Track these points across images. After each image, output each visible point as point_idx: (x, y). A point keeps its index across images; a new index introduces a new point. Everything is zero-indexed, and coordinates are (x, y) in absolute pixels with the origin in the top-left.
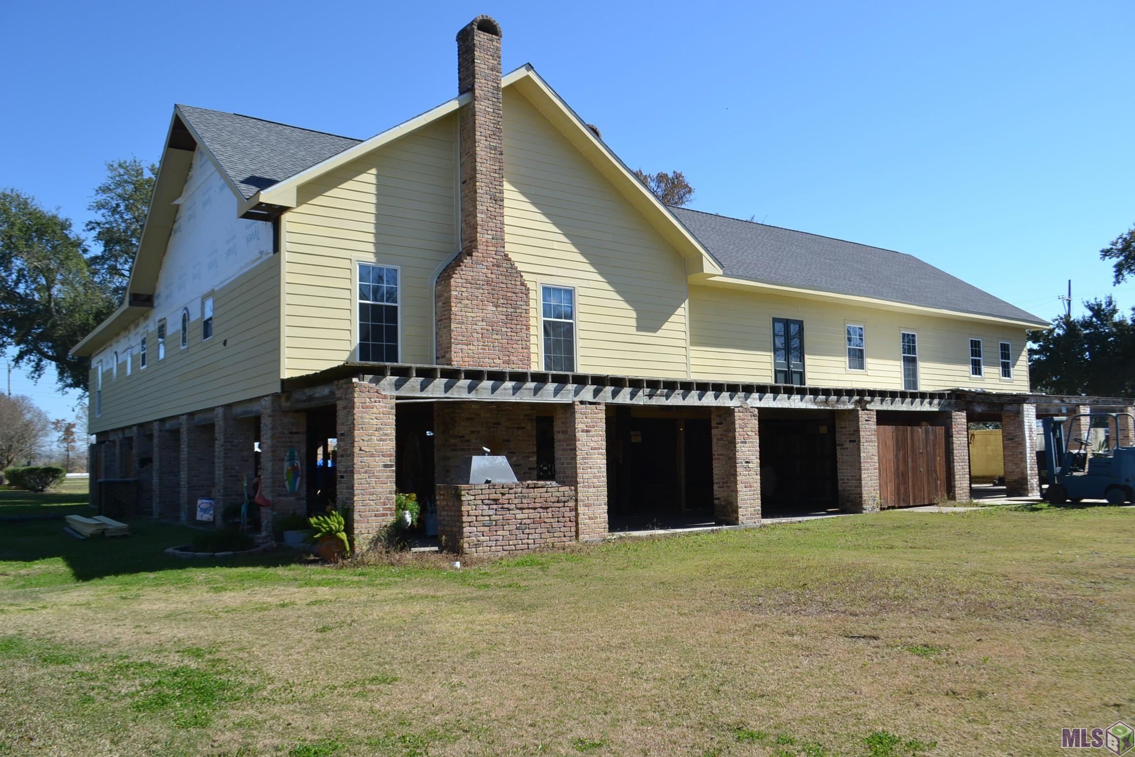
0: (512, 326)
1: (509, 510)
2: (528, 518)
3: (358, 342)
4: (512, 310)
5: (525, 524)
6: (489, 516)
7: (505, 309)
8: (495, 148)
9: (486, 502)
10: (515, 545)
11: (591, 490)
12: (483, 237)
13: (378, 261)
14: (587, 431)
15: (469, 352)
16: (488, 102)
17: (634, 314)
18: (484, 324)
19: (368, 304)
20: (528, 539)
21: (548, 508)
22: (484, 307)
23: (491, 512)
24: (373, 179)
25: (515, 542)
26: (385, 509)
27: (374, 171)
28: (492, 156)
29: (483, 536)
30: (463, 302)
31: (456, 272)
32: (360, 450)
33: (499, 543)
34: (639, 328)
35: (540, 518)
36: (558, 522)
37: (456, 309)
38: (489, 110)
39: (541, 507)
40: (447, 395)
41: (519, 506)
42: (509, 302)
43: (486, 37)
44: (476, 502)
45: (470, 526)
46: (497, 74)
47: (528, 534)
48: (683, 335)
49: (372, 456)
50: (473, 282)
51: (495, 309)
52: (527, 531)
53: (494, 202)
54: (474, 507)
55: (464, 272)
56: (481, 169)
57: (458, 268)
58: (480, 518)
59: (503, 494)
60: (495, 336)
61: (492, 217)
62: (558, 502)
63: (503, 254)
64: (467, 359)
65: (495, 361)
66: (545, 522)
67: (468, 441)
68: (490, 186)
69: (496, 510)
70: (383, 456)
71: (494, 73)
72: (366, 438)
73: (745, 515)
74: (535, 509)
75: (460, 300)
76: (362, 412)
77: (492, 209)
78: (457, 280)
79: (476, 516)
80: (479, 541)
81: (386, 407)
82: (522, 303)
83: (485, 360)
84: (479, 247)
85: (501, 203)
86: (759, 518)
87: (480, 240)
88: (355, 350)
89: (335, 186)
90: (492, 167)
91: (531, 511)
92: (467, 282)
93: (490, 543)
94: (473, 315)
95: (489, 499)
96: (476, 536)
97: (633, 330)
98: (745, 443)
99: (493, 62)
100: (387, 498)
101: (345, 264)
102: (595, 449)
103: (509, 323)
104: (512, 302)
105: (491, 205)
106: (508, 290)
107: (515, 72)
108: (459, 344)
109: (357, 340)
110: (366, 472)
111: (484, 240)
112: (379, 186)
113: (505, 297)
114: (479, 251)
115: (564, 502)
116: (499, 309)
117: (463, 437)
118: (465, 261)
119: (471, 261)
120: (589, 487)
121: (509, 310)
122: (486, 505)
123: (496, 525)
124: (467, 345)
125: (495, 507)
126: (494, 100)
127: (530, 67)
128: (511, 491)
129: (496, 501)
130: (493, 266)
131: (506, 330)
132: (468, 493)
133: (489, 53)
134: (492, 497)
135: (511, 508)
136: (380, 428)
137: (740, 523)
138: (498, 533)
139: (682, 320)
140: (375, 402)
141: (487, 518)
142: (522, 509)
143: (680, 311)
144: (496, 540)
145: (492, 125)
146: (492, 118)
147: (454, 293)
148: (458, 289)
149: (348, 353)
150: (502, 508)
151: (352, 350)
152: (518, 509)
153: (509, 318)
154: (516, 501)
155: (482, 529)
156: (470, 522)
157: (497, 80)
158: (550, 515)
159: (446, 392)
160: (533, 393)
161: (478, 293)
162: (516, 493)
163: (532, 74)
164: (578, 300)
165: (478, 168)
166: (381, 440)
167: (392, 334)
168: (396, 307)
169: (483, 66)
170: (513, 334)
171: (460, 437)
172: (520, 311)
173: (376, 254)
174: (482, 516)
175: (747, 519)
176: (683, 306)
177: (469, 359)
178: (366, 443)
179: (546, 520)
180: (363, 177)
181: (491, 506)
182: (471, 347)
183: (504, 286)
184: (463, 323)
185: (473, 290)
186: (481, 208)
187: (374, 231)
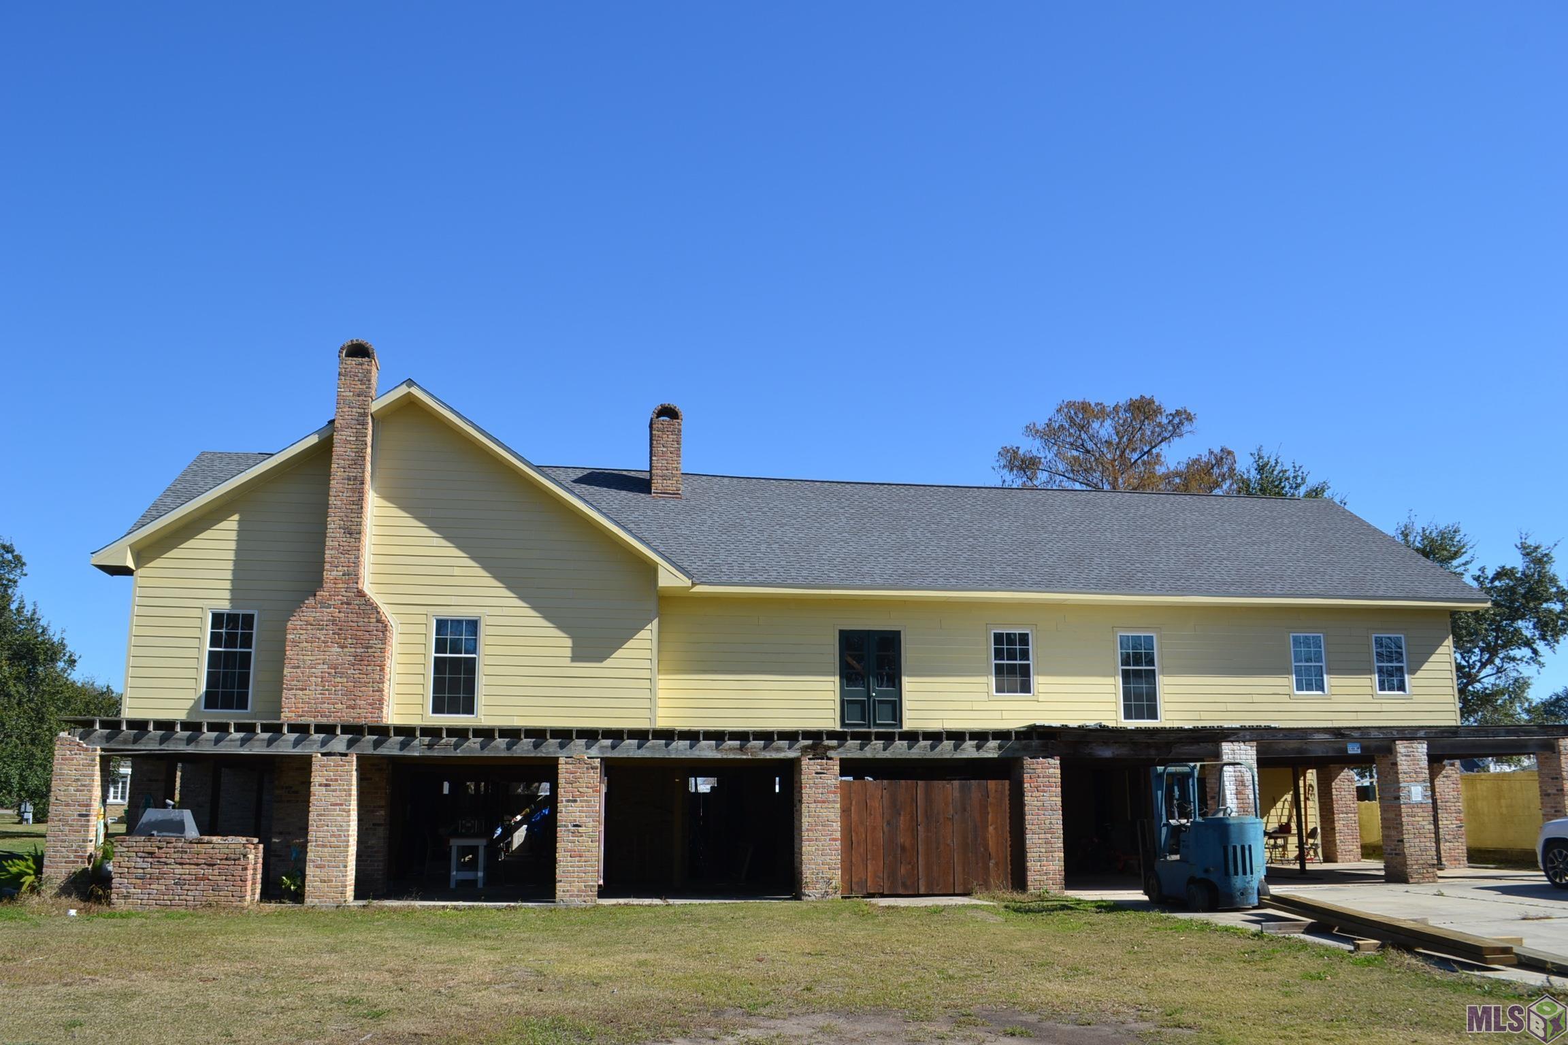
0: (361, 667)
1: (166, 864)
2: (189, 874)
3: (204, 689)
4: (362, 650)
5: (184, 880)
6: (143, 869)
7: (353, 650)
8: (355, 478)
9: (140, 854)
10: (170, 901)
11: (326, 850)
12: (330, 574)
13: (233, 607)
14: (326, 785)
15: (304, 697)
16: (351, 430)
17: (569, 642)
18: (326, 666)
19: (221, 652)
20: (187, 895)
21: (215, 865)
22: (326, 649)
23: (145, 865)
24: (234, 526)
25: (171, 897)
26: (75, 856)
27: (236, 517)
28: (350, 487)
29: (135, 888)
30: (301, 645)
31: (295, 614)
32: (57, 799)
33: (151, 897)
34: (575, 658)
35: (203, 874)
36: (226, 880)
37: (292, 653)
38: (351, 438)
39: (205, 864)
40: (162, 747)
41: (179, 860)
42: (359, 642)
43: (354, 362)
44: (129, 854)
45: (121, 877)
46: (365, 399)
47: (188, 890)
48: (647, 664)
49: (67, 805)
50: (314, 623)
51: (341, 650)
52: (186, 887)
53: (348, 536)
54: (127, 859)
55: (305, 614)
56: (335, 502)
57: (298, 610)
58: (132, 870)
59: (159, 848)
60: (339, 680)
61: (344, 552)
62: (226, 859)
63: (356, 590)
64: (300, 705)
65: (336, 706)
66: (209, 880)
67: (296, 792)
68: (345, 519)
69: (151, 863)
70: (79, 805)
71: (361, 398)
72: (63, 788)
73: (568, 891)
74: (197, 865)
75: (296, 643)
76: (61, 764)
77: (345, 544)
78: (296, 623)
79: (128, 868)
80: (128, 893)
81: (86, 759)
82: (376, 642)
83: (323, 706)
84: (325, 585)
85: (358, 536)
86: (592, 896)
87: (327, 578)
88: (199, 698)
89: (191, 538)
90: (348, 499)
91: (193, 867)
92: (308, 623)
93: (141, 896)
94: (311, 658)
95: (143, 852)
96: (127, 888)
97: (567, 662)
98: (575, 801)
99: (361, 387)
100: (79, 846)
101: (197, 613)
102: (337, 805)
103: (358, 664)
104: (363, 642)
105: (344, 539)
106: (359, 629)
107: (392, 392)
108: (293, 689)
109: (203, 688)
110: (60, 820)
111: (331, 577)
112: (240, 532)
113: (354, 637)
114: (325, 589)
115: (235, 860)
116: (346, 650)
117: (291, 787)
118: (307, 602)
119: (313, 601)
120: (324, 846)
121: (358, 650)
122: (140, 857)
123: (150, 879)
124: (302, 690)
125: (150, 860)
126: (358, 427)
127: (410, 382)
128: (169, 845)
129: (151, 854)
130: (342, 604)
131: (354, 672)
132: (121, 845)
133: (356, 379)
134: (147, 849)
135: (169, 862)
136: (78, 780)
137: (557, 900)
138: (152, 886)
139: (647, 644)
140: (76, 754)
141: (141, 871)
142: (181, 864)
143: (644, 634)
144: (149, 894)
145: (354, 454)
146: (354, 447)
147: (290, 637)
148: (295, 632)
149: (193, 701)
150: (158, 862)
151: (196, 698)
152: (177, 863)
153: (359, 660)
154: (176, 856)
155: (134, 881)
156: (120, 874)
157: (364, 406)
158: (216, 872)
159: (161, 744)
160: (266, 745)
161: (321, 635)
162: (175, 848)
163: (415, 391)
164: (483, 630)
165: (330, 502)
166: (77, 790)
167: (244, 681)
168: (250, 653)
169: (348, 394)
170: (361, 676)
171: (287, 788)
172: (373, 650)
173: (232, 600)
174: (135, 868)
175: (571, 896)
176: (649, 627)
177: (303, 705)
178: (62, 793)
179: (210, 877)
180: (223, 525)
181: (146, 859)
182: (307, 692)
183: (355, 624)
184: (298, 667)
185: (314, 632)
186: (331, 543)
187: (230, 578)
